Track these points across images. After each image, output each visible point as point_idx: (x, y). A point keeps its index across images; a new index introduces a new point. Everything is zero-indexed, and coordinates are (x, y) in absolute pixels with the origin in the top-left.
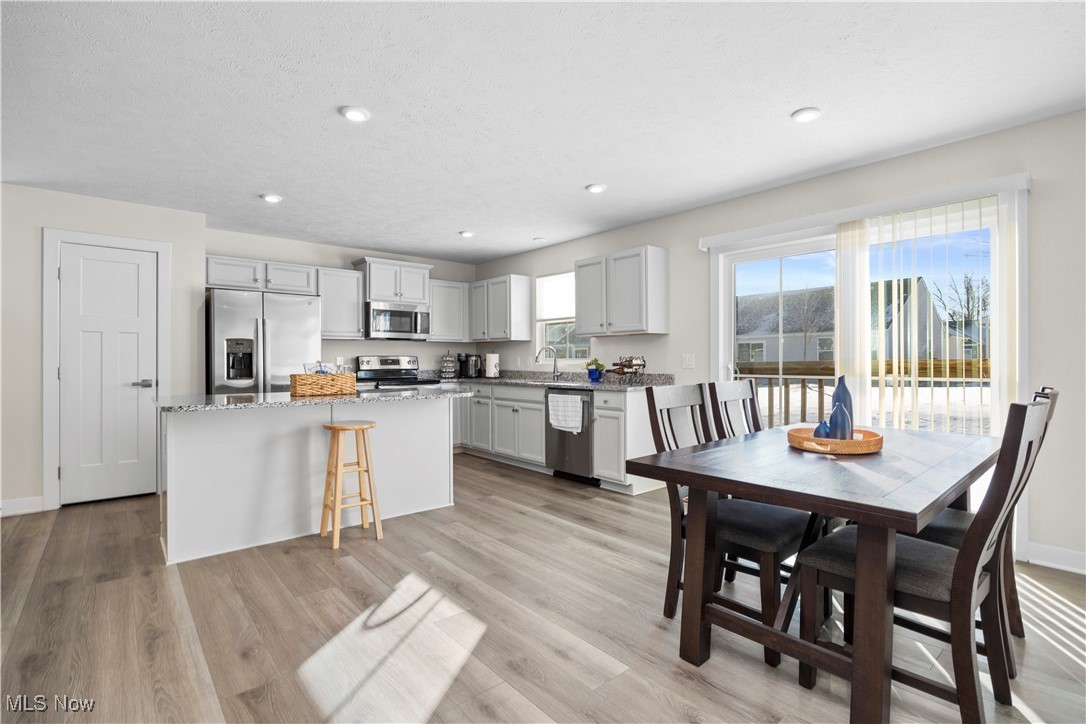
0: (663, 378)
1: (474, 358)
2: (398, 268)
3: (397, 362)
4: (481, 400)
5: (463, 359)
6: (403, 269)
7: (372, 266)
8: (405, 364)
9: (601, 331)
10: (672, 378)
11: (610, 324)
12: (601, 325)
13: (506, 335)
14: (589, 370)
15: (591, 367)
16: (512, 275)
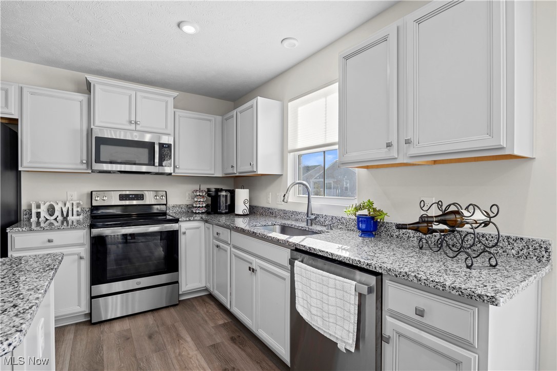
0: (518, 245)
1: (224, 193)
2: (133, 93)
3: (140, 197)
4: (221, 244)
5: (213, 194)
6: (139, 94)
7: (97, 87)
8: (149, 199)
9: (388, 156)
10: (546, 250)
11: (408, 142)
12: (389, 145)
13: (253, 167)
14: (358, 218)
15: (360, 213)
16: (259, 97)
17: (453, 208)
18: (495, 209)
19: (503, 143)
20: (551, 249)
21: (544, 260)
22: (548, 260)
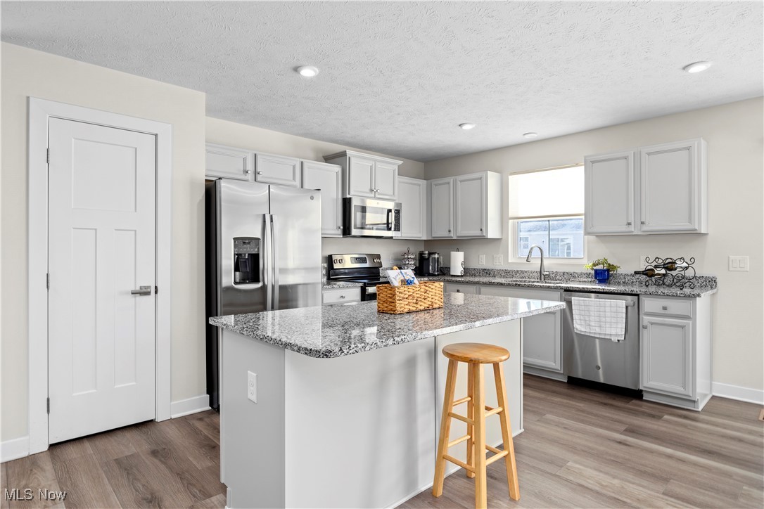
1: (436, 256)
2: (373, 163)
3: (365, 260)
5: (424, 256)
6: (377, 164)
7: (352, 160)
9: (627, 230)
10: (715, 281)
11: (642, 223)
12: (629, 224)
13: (482, 233)
14: (596, 271)
15: (597, 267)
16: (489, 172)
17: (669, 261)
18: (692, 260)
19: (696, 228)
20: (717, 280)
21: (714, 287)
22: (716, 286)
